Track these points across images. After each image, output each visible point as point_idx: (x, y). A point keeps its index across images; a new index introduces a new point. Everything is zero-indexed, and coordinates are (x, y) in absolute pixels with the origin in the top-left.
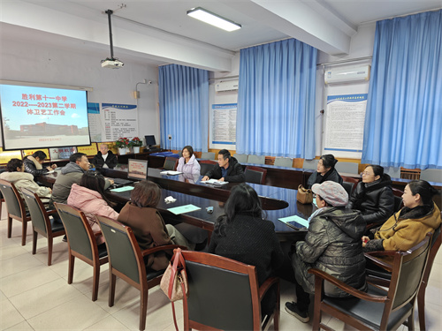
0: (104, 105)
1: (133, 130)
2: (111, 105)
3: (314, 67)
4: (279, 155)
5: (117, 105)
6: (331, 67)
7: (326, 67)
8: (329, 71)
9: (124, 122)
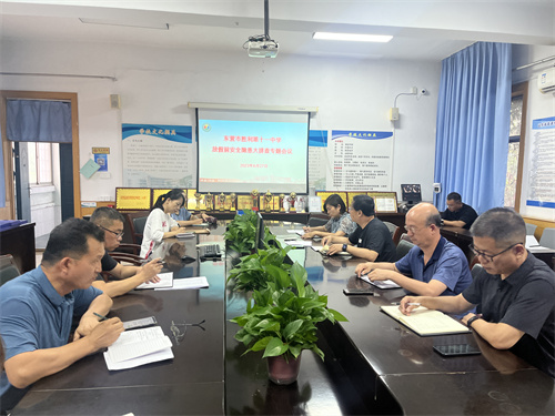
0: (334, 133)
1: (381, 173)
2: (346, 133)
5: (358, 133)
9: (367, 160)
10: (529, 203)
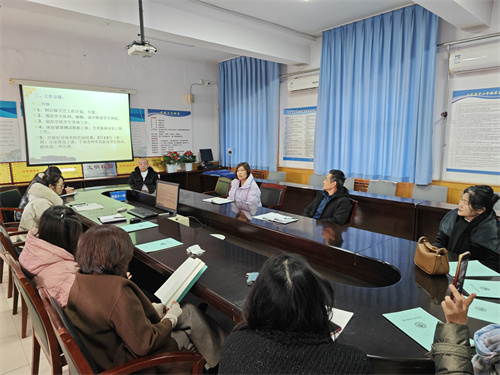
0: (150, 111)
1: (185, 142)
2: (158, 111)
3: (433, 47)
4: (376, 177)
5: (167, 111)
6: (459, 48)
7: (453, 49)
8: (457, 53)
9: (175, 132)
10: (285, 159)
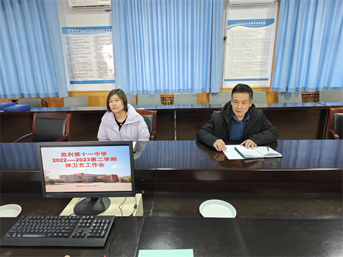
10: (72, 83)
